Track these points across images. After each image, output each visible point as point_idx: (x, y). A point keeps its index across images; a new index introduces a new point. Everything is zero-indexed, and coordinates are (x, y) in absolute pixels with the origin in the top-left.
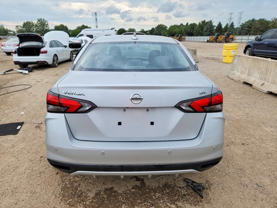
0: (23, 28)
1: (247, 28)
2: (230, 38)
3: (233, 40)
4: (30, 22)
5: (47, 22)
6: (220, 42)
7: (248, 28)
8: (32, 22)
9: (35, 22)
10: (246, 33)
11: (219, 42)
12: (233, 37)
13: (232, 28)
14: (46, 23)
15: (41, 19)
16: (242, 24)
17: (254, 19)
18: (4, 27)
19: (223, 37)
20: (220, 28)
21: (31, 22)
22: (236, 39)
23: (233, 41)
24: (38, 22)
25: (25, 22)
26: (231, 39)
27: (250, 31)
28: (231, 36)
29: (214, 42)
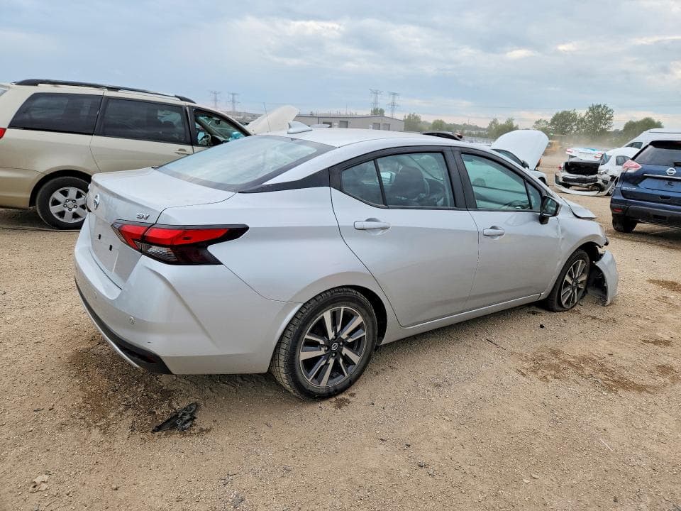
0: (551, 125)
4: (569, 113)
5: (611, 113)
8: (575, 114)
9: (582, 112)
14: (607, 116)
15: (599, 106)
18: (514, 122)
21: (572, 112)
24: (587, 113)
25: (560, 112)
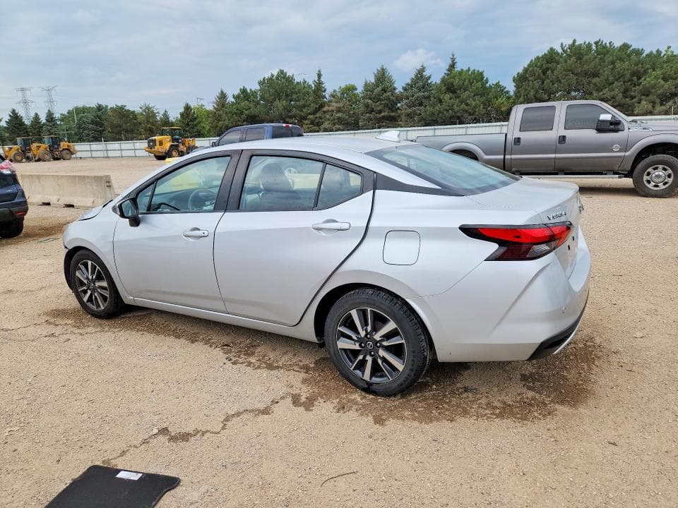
1: (91, 126)
2: (64, 149)
3: (72, 154)
6: (39, 160)
7: (93, 126)
10: (93, 137)
11: (36, 161)
12: (68, 146)
13: (53, 125)
16: (61, 114)
17: (100, 106)
19: (43, 146)
20: (20, 125)
22: (77, 151)
23: (73, 156)
26: (65, 152)
27: (101, 132)
28: (64, 145)
29: (20, 161)
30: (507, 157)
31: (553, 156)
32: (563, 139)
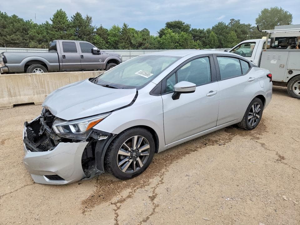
30: (60, 64)
31: (80, 63)
32: (82, 56)
